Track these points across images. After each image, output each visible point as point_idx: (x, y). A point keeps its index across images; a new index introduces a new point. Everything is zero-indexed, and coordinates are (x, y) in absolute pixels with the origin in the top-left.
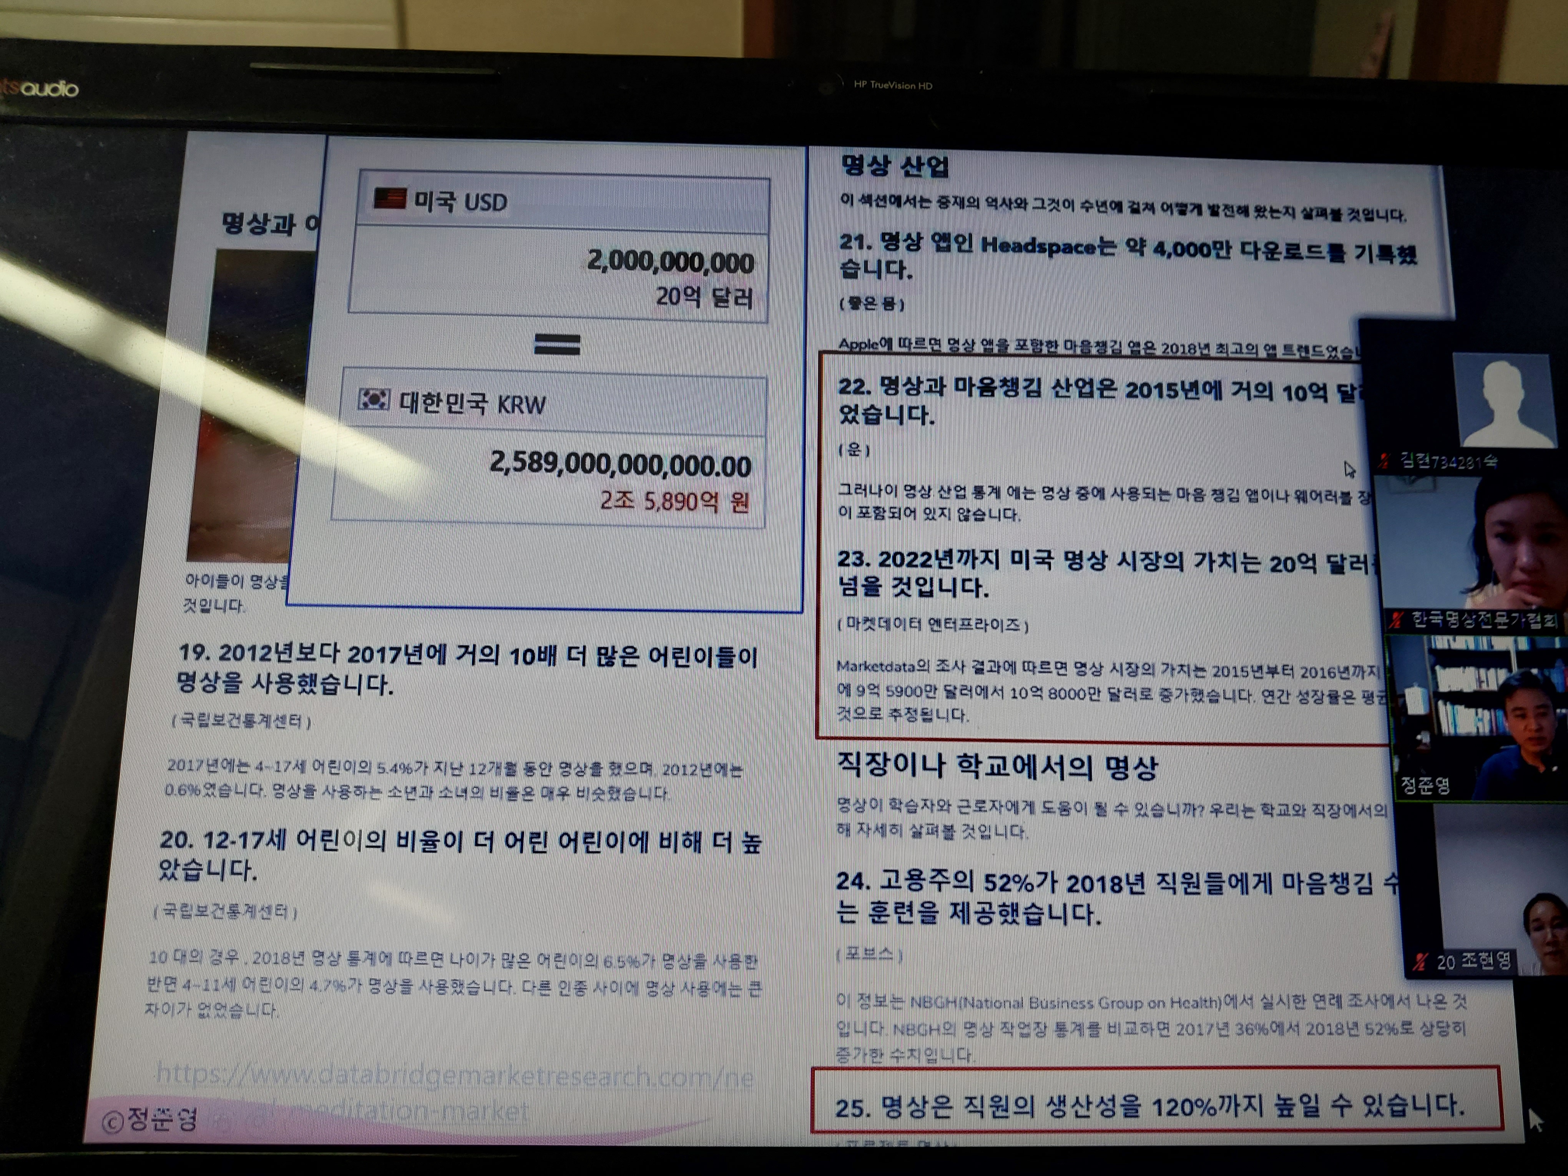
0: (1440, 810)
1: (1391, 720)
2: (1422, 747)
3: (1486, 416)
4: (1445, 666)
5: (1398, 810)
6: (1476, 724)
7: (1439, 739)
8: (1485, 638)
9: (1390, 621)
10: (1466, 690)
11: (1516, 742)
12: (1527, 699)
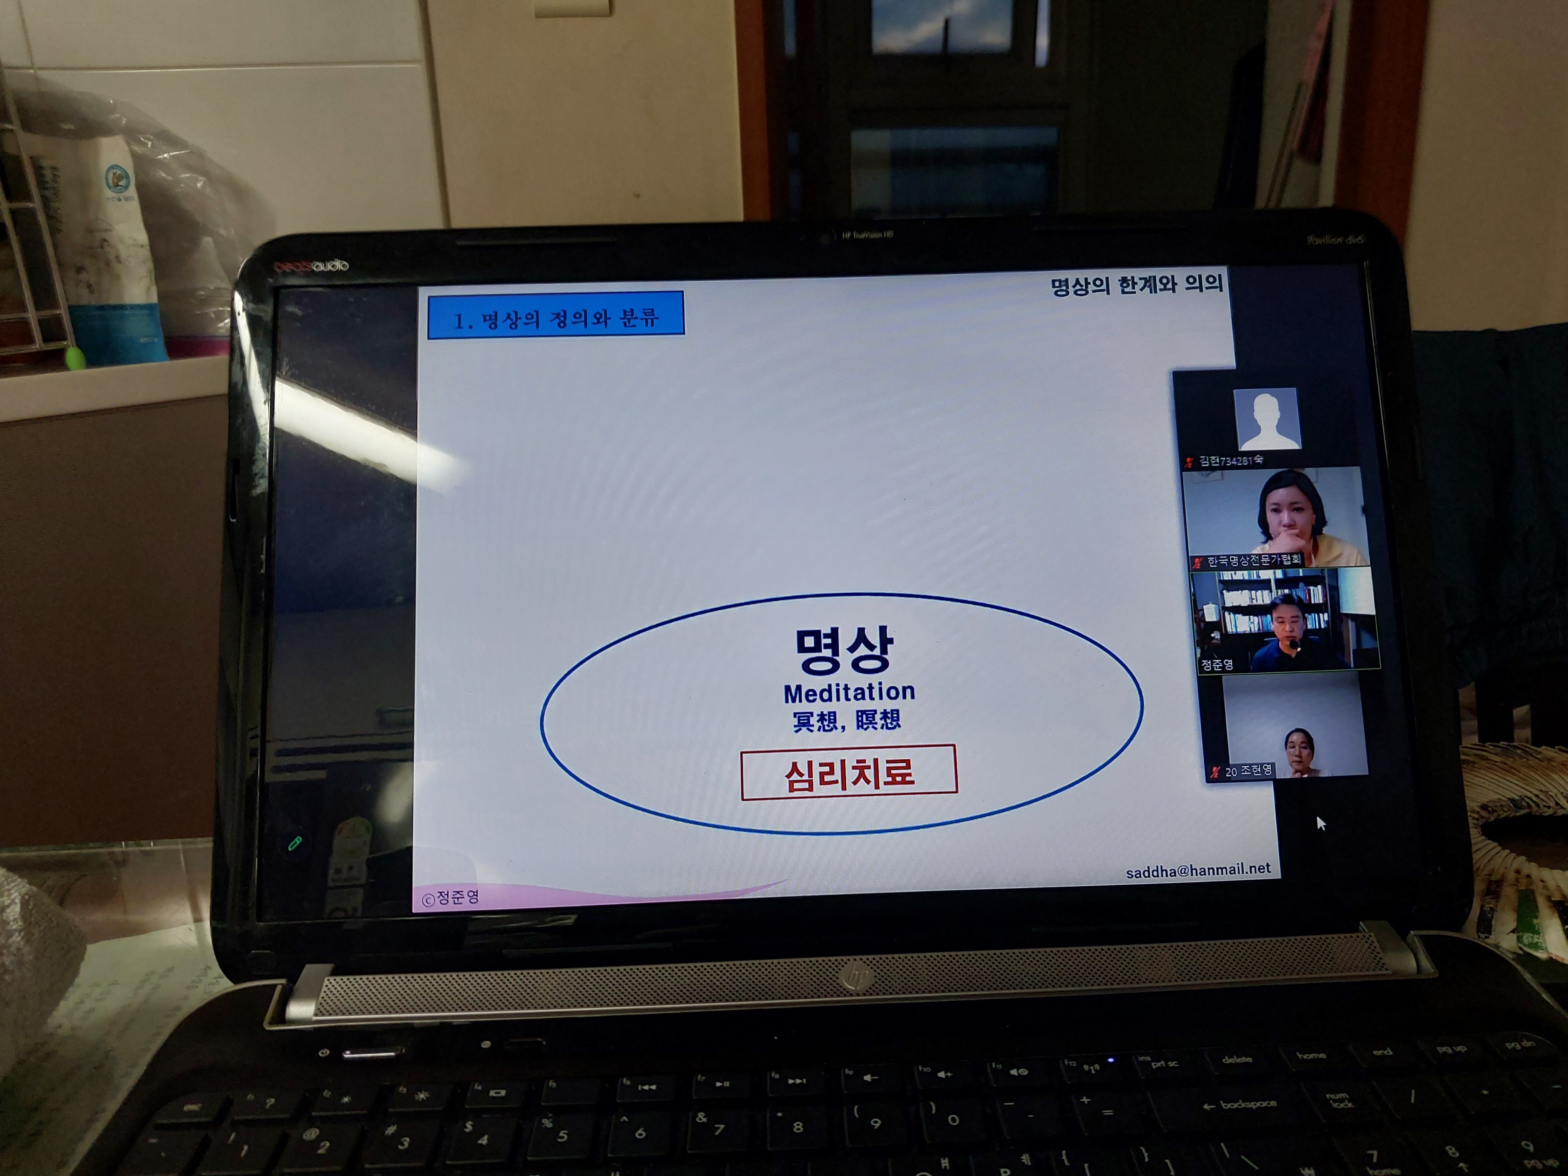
0: (1226, 679)
1: (1195, 624)
2: (1214, 641)
3: (1256, 430)
4: (1229, 591)
5: (1200, 680)
6: (1249, 626)
7: (1225, 635)
8: (1255, 572)
9: (1193, 564)
10: (1243, 605)
11: (1276, 637)
12: (1286, 611)
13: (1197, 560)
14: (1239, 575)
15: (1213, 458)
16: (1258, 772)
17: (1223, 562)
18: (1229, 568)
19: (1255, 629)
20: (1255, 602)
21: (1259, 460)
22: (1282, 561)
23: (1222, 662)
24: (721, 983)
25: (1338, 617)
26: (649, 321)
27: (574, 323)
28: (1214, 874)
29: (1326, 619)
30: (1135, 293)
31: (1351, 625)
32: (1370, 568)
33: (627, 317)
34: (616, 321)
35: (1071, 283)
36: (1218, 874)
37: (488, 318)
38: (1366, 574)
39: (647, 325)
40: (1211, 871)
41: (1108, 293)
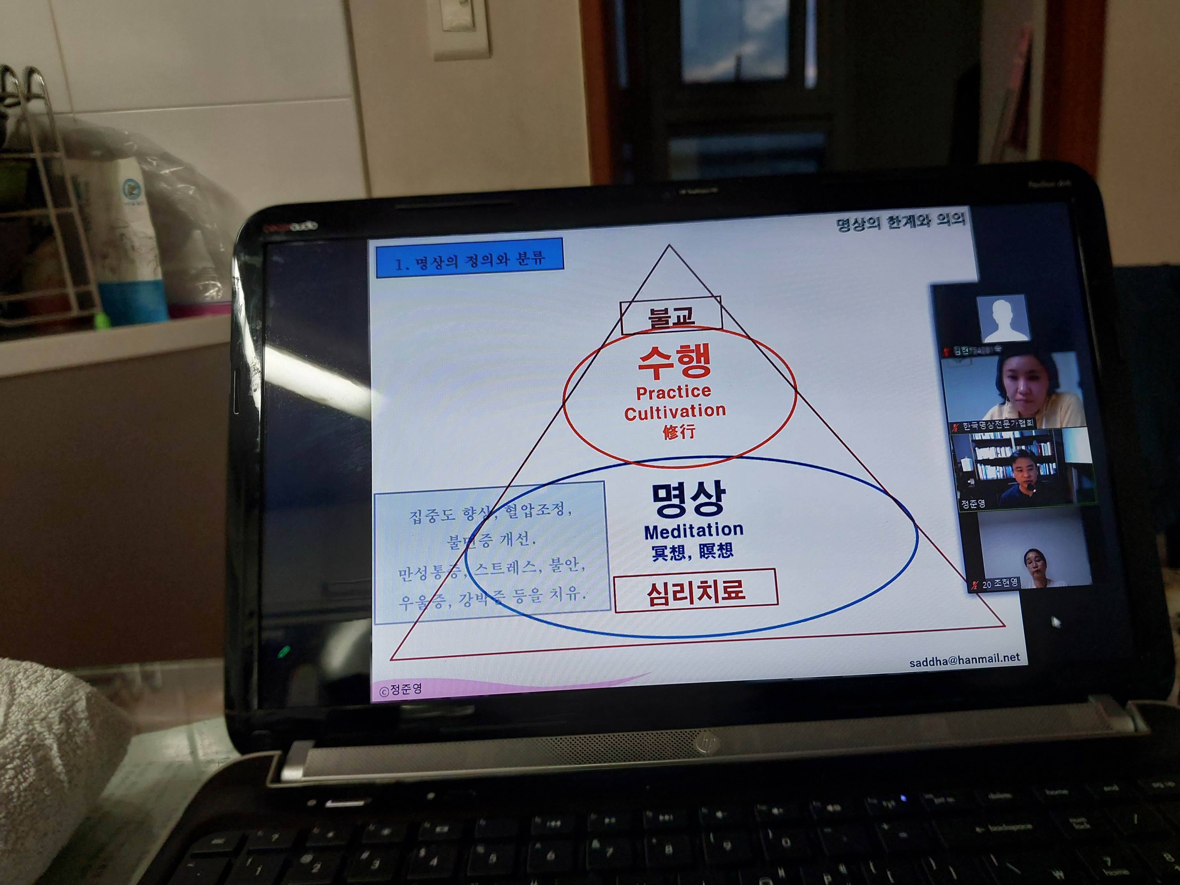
0: (981, 515)
1: (955, 474)
2: (970, 486)
3: (995, 327)
4: (980, 448)
5: (960, 515)
6: (996, 474)
7: (978, 481)
8: (998, 433)
9: (952, 428)
10: (991, 458)
11: (1017, 482)
12: (1023, 463)
13: (955, 425)
14: (988, 436)
15: (963, 348)
16: (1007, 584)
17: (975, 426)
18: (979, 430)
19: (1001, 476)
20: (999, 456)
21: (998, 349)
22: (1019, 425)
23: (977, 502)
24: (605, 749)
25: (1064, 467)
26: (538, 260)
27: (482, 263)
28: (976, 662)
29: (1054, 467)
30: (899, 228)
31: (1074, 472)
32: (1086, 428)
33: (522, 258)
34: (513, 261)
35: (852, 221)
36: (979, 662)
37: (420, 262)
38: (1084, 433)
39: (536, 263)
40: (974, 660)
41: (879, 229)
